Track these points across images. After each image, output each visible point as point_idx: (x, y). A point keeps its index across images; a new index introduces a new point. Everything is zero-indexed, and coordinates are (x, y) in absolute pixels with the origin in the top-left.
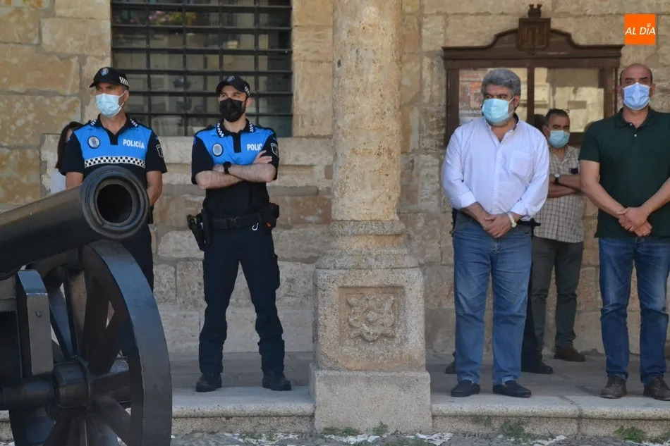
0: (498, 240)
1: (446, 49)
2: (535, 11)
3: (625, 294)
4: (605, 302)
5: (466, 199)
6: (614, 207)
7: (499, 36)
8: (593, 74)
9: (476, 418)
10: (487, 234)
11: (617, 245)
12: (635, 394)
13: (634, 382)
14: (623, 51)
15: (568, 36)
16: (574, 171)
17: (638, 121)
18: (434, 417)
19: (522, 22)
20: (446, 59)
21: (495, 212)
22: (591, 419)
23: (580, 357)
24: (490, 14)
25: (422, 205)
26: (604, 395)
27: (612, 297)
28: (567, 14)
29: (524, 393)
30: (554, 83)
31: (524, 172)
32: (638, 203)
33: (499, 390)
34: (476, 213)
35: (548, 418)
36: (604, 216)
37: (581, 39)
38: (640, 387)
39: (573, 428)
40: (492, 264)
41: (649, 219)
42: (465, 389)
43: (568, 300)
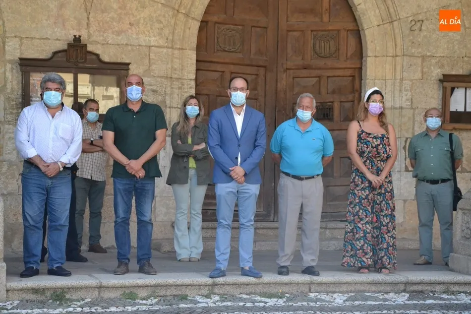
0: (51, 178)
1: (21, 59)
2: (77, 39)
3: (128, 211)
4: (117, 217)
5: (31, 153)
6: (123, 159)
7: (55, 53)
8: (113, 79)
9: (36, 291)
10: (44, 175)
11: (124, 182)
12: (133, 272)
13: (133, 264)
14: (130, 67)
15: (97, 55)
16: (101, 137)
17: (136, 108)
18: (8, 291)
19: (69, 45)
20: (21, 65)
21: (49, 161)
22: (107, 288)
23: (104, 251)
24: (49, 39)
25: (7, 157)
26: (115, 273)
27: (121, 214)
28: (97, 43)
29: (66, 274)
30: (94, 83)
31: (68, 137)
32: (136, 158)
33: (51, 272)
34: (38, 162)
35: (81, 288)
36: (117, 165)
37: (106, 58)
38: (137, 267)
39: (95, 294)
40: (47, 193)
41: (143, 167)
42: (29, 272)
43: (96, 215)
